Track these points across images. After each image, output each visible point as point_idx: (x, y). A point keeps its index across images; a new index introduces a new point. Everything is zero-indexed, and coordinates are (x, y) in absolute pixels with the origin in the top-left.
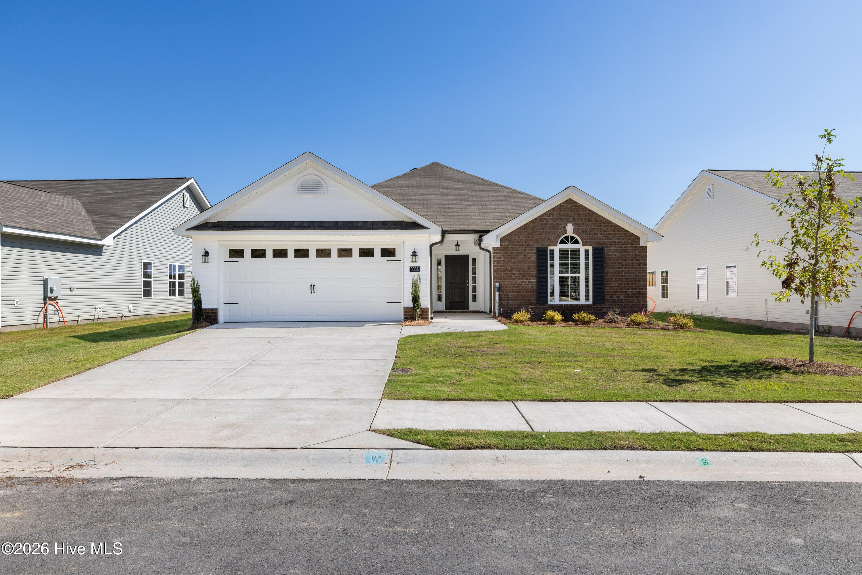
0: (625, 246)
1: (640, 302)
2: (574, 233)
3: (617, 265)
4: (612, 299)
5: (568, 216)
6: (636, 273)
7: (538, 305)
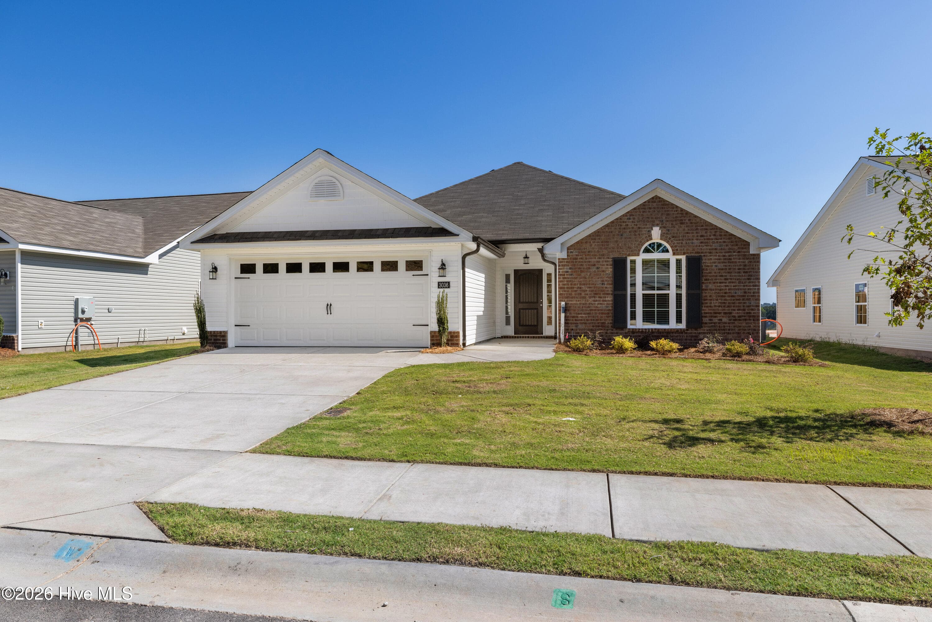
0: (729, 254)
1: (750, 326)
2: (661, 239)
3: (719, 279)
4: (711, 323)
5: (654, 217)
6: (745, 289)
7: (614, 329)
